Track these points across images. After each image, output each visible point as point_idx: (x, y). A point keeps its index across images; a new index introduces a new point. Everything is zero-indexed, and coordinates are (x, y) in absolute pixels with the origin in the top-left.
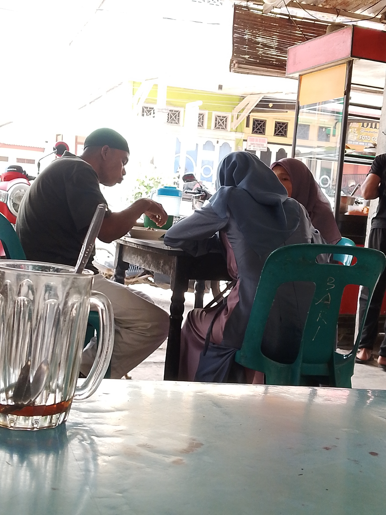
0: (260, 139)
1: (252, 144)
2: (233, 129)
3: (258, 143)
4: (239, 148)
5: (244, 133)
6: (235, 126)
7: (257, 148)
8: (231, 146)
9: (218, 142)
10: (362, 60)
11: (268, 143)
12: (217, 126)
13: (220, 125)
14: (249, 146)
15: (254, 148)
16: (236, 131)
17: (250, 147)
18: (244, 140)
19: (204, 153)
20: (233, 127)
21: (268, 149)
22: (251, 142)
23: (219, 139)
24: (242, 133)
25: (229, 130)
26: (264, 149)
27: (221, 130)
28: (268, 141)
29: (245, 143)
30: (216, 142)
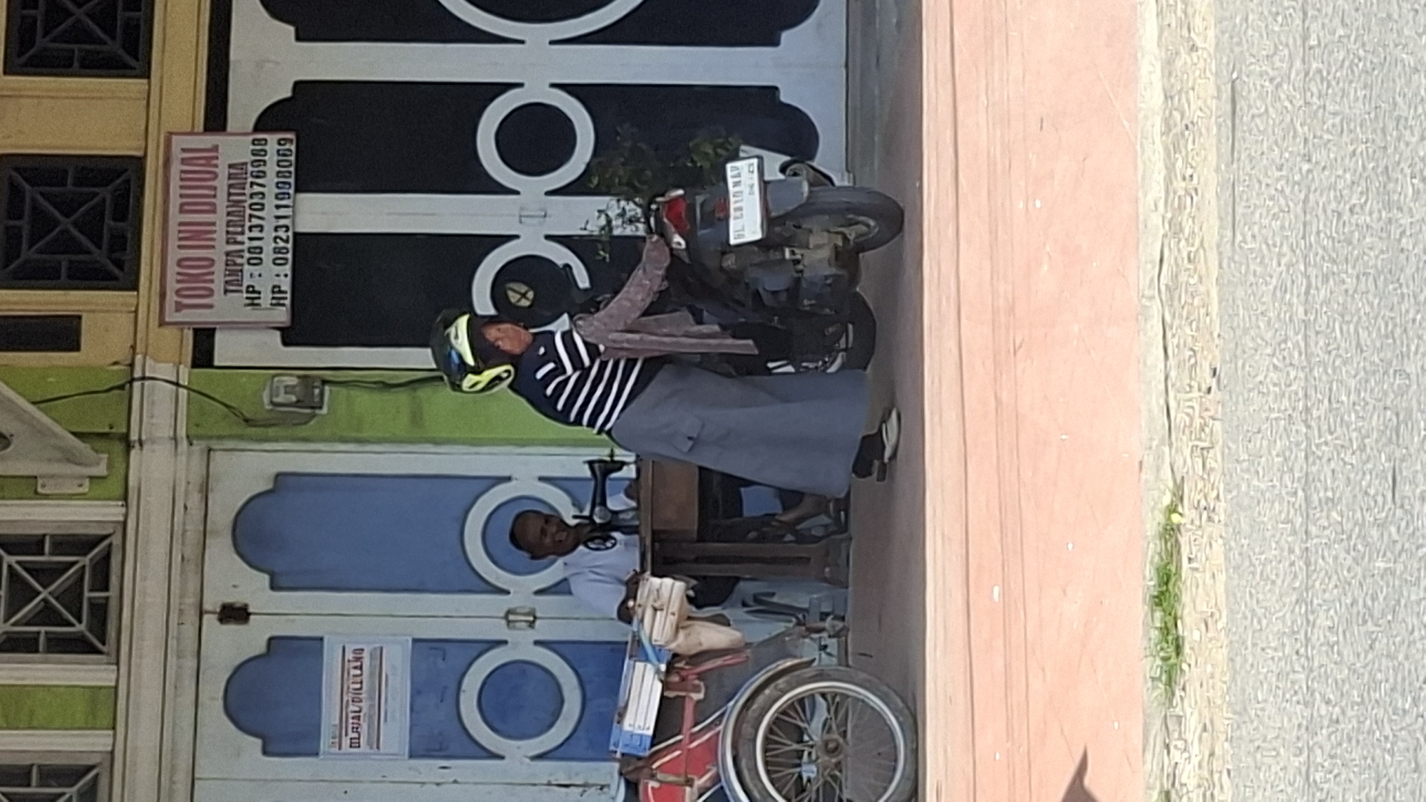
0: (182, 211)
1: (234, 272)
2: (101, 470)
3: (220, 218)
4: (281, 399)
5: (132, 365)
6: (70, 457)
7: (269, 225)
8: (265, 486)
9: (235, 614)
11: (216, 119)
12: (81, 628)
13: (72, 597)
14: (253, 303)
15: (268, 256)
16: (118, 447)
17: (266, 299)
18: (203, 354)
19: (346, 742)
20: (82, 477)
21: (270, 120)
22: (218, 286)
23: (207, 606)
24: (137, 385)
25: (113, 512)
26: (271, 158)
27: (113, 593)
28: (200, 126)
29: (226, 349)
30: (232, 628)
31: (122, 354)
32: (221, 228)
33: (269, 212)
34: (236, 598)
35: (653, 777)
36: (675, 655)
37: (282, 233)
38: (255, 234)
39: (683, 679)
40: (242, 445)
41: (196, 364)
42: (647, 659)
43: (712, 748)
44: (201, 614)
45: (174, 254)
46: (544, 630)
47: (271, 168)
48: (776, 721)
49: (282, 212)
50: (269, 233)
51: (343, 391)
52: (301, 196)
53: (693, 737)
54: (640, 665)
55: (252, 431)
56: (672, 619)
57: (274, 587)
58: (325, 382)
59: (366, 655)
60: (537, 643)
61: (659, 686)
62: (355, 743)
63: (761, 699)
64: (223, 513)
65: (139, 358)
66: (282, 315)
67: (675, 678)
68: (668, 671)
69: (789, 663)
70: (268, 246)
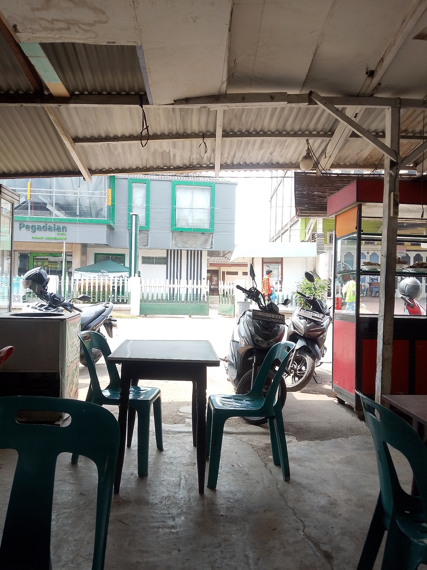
9: (368, 253)
10: (367, 203)
11: (407, 251)
26: (404, 255)
33: (400, 255)
44: (368, 250)
64: (376, 252)
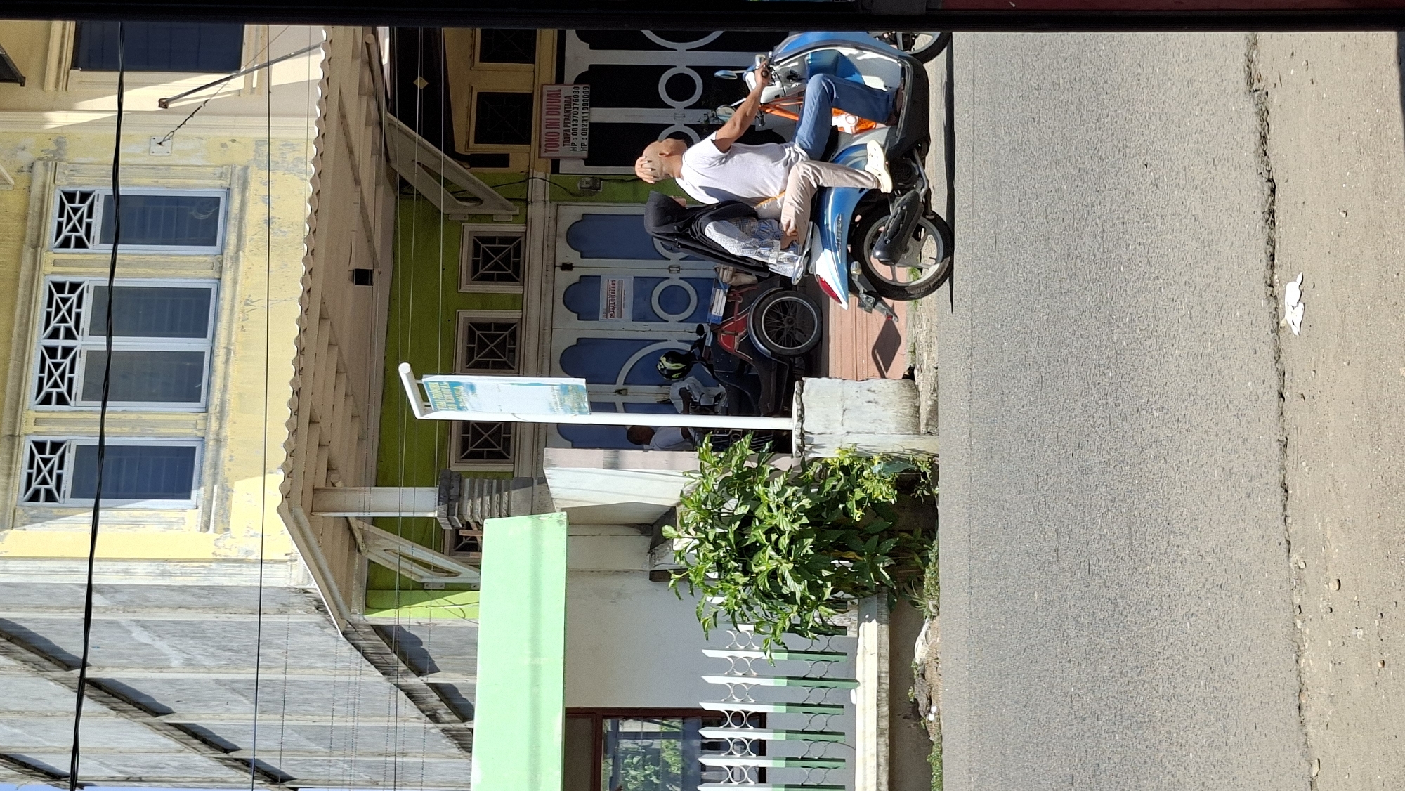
0: (547, 113)
1: (567, 138)
2: (517, 212)
3: (562, 117)
4: (584, 186)
5: (528, 173)
6: (504, 207)
7: (580, 119)
8: (579, 218)
9: (567, 267)
12: (510, 272)
13: (506, 260)
15: (579, 132)
16: (523, 203)
17: (579, 148)
18: (555, 169)
19: (609, 315)
20: (510, 215)
21: (580, 79)
22: (561, 143)
23: (557, 264)
24: (530, 180)
25: (521, 228)
26: (581, 94)
27: (522, 259)
28: (554, 82)
29: (564, 167)
30: (566, 272)
31: (526, 169)
32: (562, 121)
33: (580, 115)
34: (568, 261)
35: (723, 332)
36: (732, 287)
37: (585, 123)
38: (575, 123)
39: (734, 295)
40: (571, 203)
41: (553, 172)
42: (720, 288)
43: (745, 320)
44: (555, 266)
45: (544, 131)
46: (684, 274)
47: (581, 98)
48: (769, 311)
49: (585, 115)
50: (580, 123)
51: (607, 183)
52: (593, 109)
53: (739, 317)
54: (718, 290)
55: (574, 198)
56: (731, 273)
57: (582, 257)
58: (601, 180)
59: (616, 283)
60: (681, 278)
61: (725, 298)
62: (612, 316)
63: (764, 303)
64: (563, 229)
65: (531, 170)
66: (585, 154)
67: (731, 295)
68: (729, 293)
69: (774, 290)
70: (580, 128)
